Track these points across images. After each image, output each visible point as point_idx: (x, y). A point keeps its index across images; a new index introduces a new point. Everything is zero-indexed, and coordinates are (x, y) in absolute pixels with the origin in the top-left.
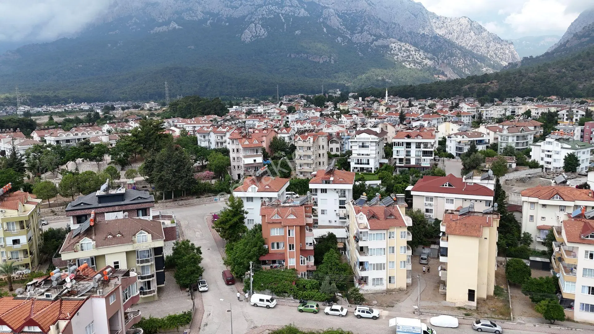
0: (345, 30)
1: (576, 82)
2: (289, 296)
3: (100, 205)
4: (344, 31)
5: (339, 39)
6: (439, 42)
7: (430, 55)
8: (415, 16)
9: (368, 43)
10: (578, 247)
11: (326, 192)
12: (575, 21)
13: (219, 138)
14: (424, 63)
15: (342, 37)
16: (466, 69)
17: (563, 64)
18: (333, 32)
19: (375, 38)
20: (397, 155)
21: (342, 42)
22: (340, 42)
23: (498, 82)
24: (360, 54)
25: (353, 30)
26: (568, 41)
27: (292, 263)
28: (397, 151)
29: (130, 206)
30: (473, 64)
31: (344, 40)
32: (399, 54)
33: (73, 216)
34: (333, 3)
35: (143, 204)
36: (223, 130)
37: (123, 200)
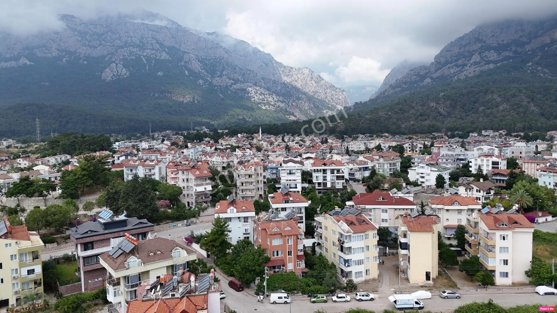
0: (206, 74)
1: (399, 122)
2: (298, 293)
3: (106, 232)
4: (205, 75)
5: (200, 81)
6: (288, 87)
7: (281, 99)
8: (266, 64)
9: (227, 86)
10: (495, 233)
11: (286, 211)
12: (388, 75)
13: (147, 171)
14: (277, 105)
15: (203, 79)
16: (311, 111)
17: (388, 108)
18: (196, 76)
19: (233, 82)
20: (317, 180)
21: (203, 84)
22: (202, 84)
23: (344, 122)
24: (221, 95)
25: (213, 74)
26: (386, 90)
27: (290, 267)
28: (317, 176)
29: (133, 231)
30: (315, 107)
31: (205, 83)
32: (255, 96)
33: (81, 244)
34: (193, 49)
35: (144, 229)
36: (151, 163)
37: (126, 226)
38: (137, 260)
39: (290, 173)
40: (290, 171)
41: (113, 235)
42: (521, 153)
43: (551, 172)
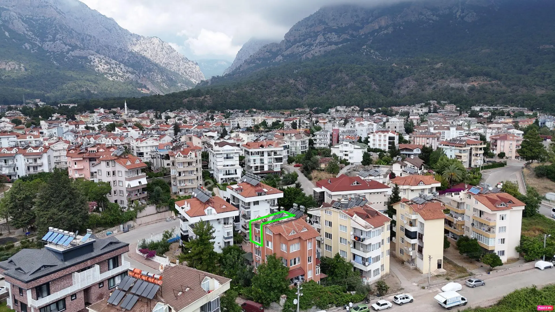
0: (33, 36)
3: (67, 264)
4: (32, 38)
5: (27, 45)
6: (137, 57)
7: (130, 69)
8: (108, 30)
9: (62, 52)
10: (496, 214)
11: (258, 204)
12: (241, 50)
14: (126, 77)
15: (31, 43)
18: (22, 39)
19: (70, 48)
21: (30, 49)
22: (29, 48)
24: (55, 63)
25: (43, 37)
26: (241, 66)
28: (254, 160)
31: (32, 48)
32: (99, 65)
33: (32, 289)
34: (14, 6)
37: (92, 251)
38: (163, 306)
39: (227, 158)
40: (227, 155)
41: (78, 268)
42: (395, 127)
43: (453, 146)
